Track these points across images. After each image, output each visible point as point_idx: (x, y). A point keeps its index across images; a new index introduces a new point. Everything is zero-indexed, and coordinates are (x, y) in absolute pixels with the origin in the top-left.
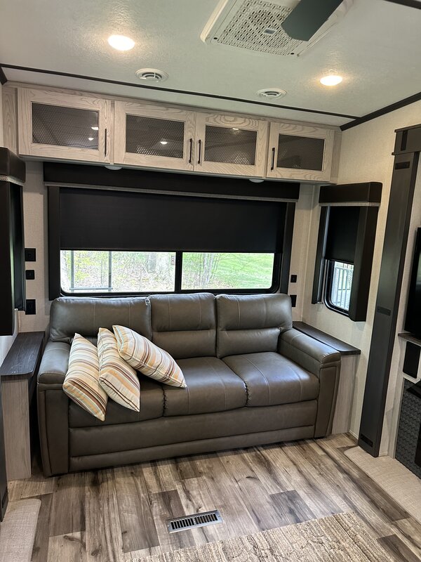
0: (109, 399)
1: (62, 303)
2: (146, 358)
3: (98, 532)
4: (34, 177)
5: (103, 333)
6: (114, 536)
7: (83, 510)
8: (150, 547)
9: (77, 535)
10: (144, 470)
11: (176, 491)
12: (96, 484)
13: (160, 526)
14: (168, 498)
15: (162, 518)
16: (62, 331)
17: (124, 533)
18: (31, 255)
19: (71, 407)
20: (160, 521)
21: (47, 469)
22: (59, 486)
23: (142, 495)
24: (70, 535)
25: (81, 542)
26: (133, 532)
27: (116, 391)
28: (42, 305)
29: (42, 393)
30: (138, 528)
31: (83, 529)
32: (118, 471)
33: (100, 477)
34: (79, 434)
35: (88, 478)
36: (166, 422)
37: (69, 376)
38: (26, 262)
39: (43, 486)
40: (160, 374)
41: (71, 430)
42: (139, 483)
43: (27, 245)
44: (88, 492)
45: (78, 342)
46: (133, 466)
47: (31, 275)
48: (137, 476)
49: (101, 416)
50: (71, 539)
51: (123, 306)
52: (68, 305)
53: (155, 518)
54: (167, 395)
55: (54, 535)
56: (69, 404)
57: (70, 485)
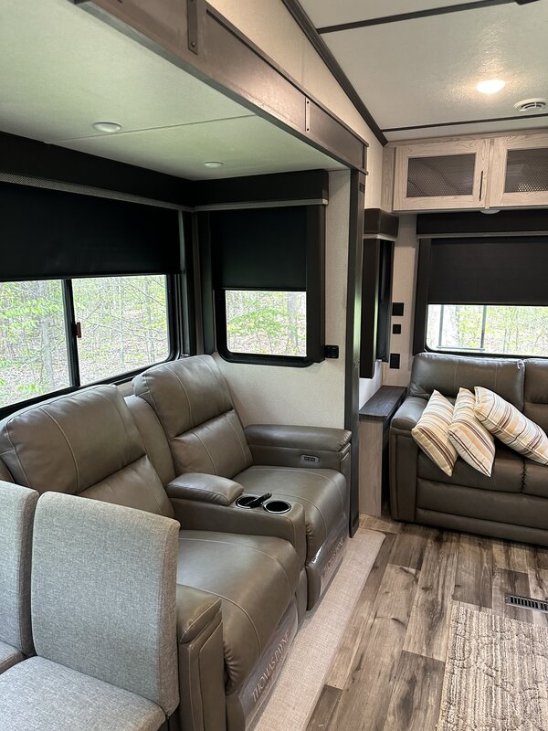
0: (459, 458)
1: (423, 358)
2: (504, 423)
3: (432, 576)
4: (407, 231)
5: (463, 393)
6: (446, 584)
7: (422, 555)
8: (481, 606)
9: (413, 571)
10: (494, 545)
11: (527, 575)
12: (439, 541)
13: (497, 595)
14: (513, 576)
15: (501, 589)
16: (421, 386)
17: (457, 586)
18: (398, 309)
19: (420, 457)
20: (499, 592)
21: (394, 511)
22: (404, 531)
23: (485, 565)
24: (406, 568)
25: (415, 577)
26: (466, 589)
27: (466, 449)
28: (405, 360)
29: (394, 437)
30: (473, 588)
31: (419, 568)
32: (465, 538)
33: (445, 537)
34: (427, 486)
35: (433, 533)
36: (525, 501)
37: (420, 424)
38: (393, 317)
39: (390, 526)
40: (522, 444)
41: (419, 480)
42: (485, 554)
43: (395, 299)
44: (430, 544)
45: (436, 398)
46: (484, 538)
47: (397, 329)
48: (485, 549)
49: (449, 472)
50: (407, 572)
51: (490, 367)
52: (429, 360)
53: (493, 587)
54: (528, 470)
55: (393, 563)
56: (419, 454)
57: (414, 533)
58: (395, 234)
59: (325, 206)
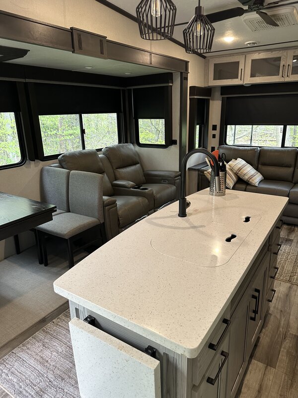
2: (240, 169)
38: (212, 131)
40: (246, 178)
47: (214, 136)
58: (210, 95)
59: (171, 86)
